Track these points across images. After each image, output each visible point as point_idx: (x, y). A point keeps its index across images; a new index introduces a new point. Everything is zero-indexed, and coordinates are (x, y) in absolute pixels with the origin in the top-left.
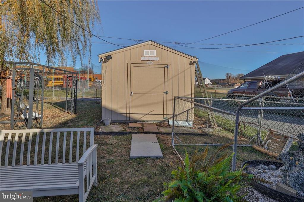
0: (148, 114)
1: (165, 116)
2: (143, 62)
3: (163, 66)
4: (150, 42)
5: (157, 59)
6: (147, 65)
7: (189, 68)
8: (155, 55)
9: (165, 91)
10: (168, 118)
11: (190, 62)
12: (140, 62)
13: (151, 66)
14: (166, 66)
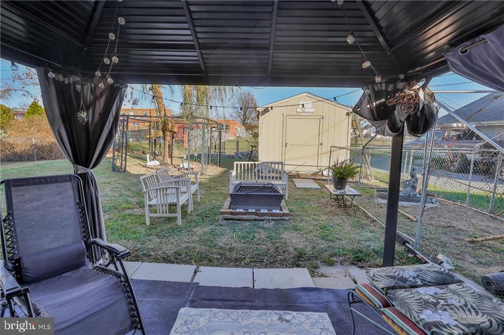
0: (302, 165)
1: (319, 168)
2: (300, 114)
3: (319, 117)
4: (306, 94)
5: (313, 110)
6: (303, 117)
7: (345, 119)
8: (311, 107)
9: (320, 143)
10: (322, 169)
11: (347, 113)
12: (296, 114)
13: (306, 117)
14: (321, 117)
